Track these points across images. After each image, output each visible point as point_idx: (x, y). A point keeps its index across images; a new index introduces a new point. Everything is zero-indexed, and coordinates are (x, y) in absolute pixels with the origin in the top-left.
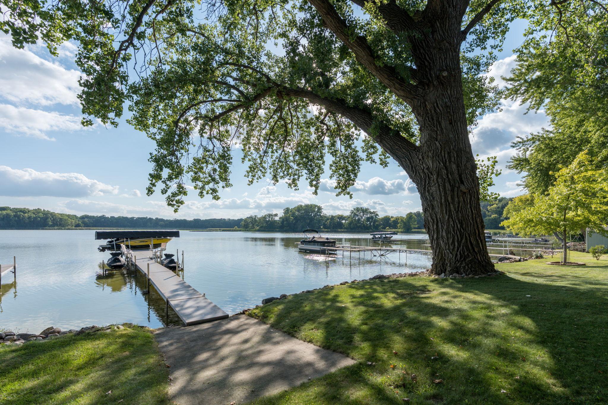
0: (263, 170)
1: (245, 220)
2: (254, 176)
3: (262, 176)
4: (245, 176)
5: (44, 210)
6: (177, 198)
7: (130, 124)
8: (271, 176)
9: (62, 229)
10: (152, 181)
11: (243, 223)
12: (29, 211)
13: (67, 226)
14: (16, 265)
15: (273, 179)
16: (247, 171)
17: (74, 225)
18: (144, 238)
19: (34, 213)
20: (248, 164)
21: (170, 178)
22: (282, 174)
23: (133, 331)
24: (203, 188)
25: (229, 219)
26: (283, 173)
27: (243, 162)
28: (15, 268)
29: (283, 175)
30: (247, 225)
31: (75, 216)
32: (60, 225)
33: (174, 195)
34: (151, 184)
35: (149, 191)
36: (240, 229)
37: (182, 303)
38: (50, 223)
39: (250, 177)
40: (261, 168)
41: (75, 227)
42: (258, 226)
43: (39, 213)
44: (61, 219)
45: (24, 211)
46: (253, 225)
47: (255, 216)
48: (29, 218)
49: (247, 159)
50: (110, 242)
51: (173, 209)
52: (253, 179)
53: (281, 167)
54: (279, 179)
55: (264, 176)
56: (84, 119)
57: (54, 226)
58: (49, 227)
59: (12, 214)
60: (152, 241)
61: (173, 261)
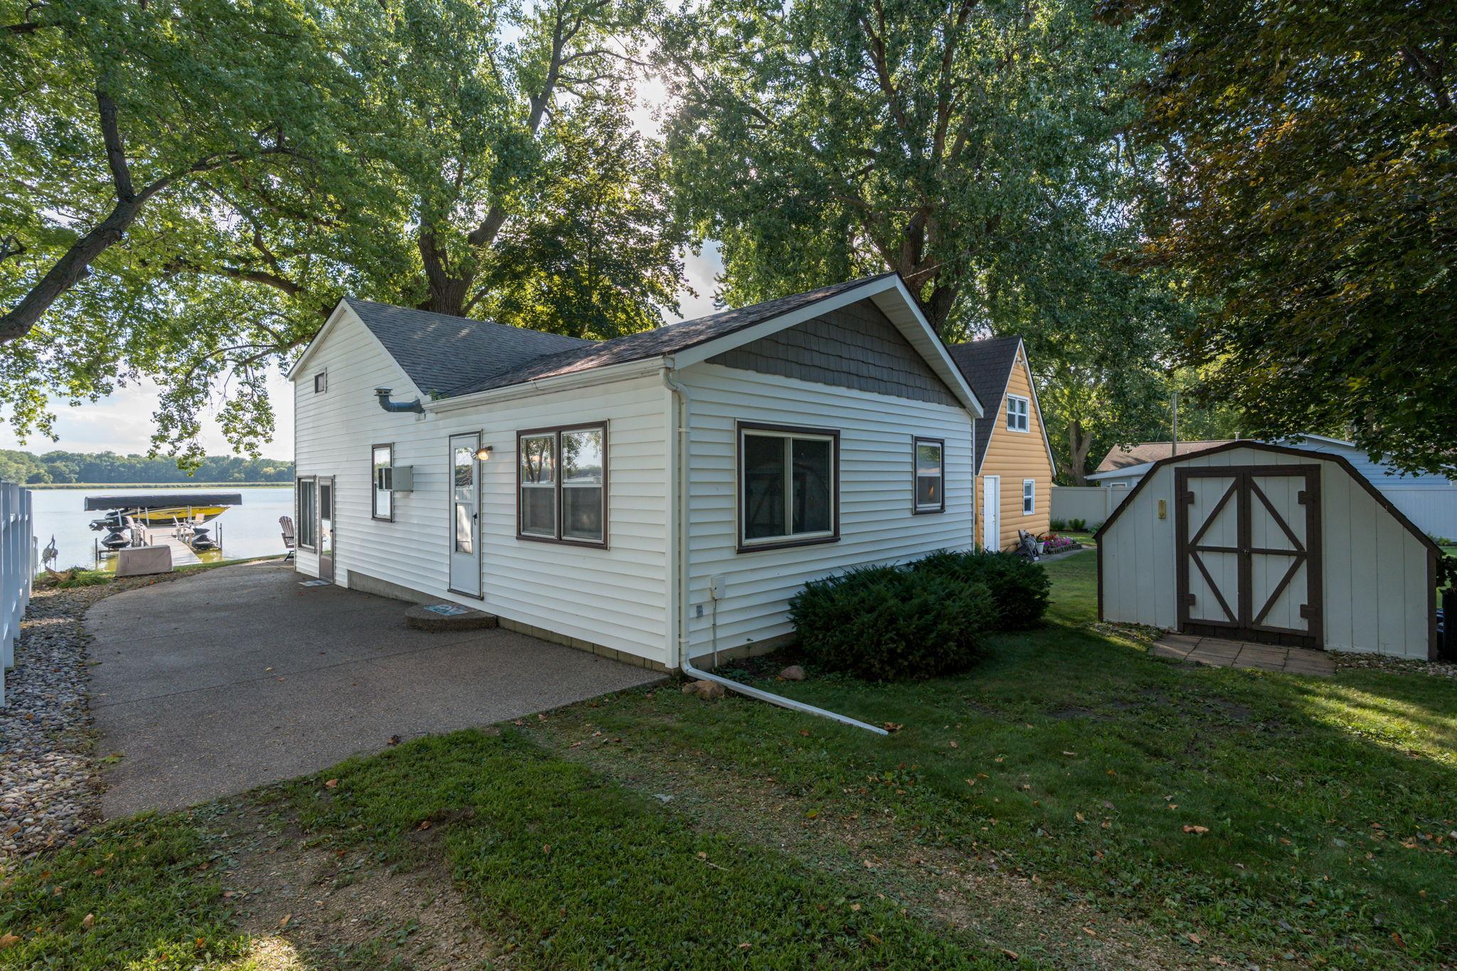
17: (25, 478)
18: (172, 506)
21: (180, 439)
24: (238, 442)
31: (29, 454)
50: (111, 514)
60: (189, 511)
61: (203, 538)
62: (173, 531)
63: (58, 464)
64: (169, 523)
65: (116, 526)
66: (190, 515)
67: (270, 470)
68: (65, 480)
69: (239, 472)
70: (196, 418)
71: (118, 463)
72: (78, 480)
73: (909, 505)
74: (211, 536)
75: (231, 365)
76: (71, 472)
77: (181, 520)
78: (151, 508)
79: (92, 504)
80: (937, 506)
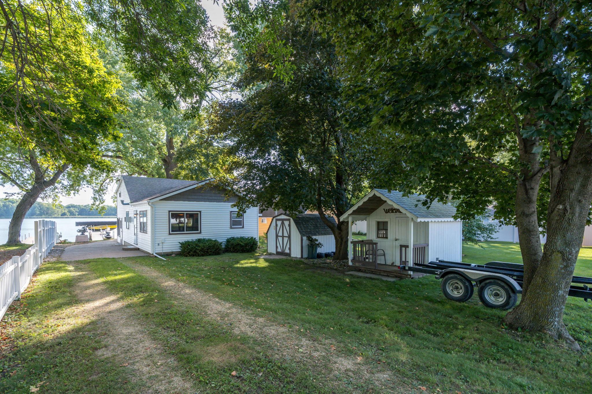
50: (83, 227)
61: (108, 235)
62: (99, 233)
63: (71, 209)
64: (99, 230)
65: (83, 231)
66: (106, 228)
68: (74, 215)
70: (104, 198)
72: (78, 215)
73: (229, 226)
74: (111, 235)
75: (115, 181)
76: (76, 212)
77: (103, 229)
78: (95, 225)
79: (78, 224)
80: (241, 226)
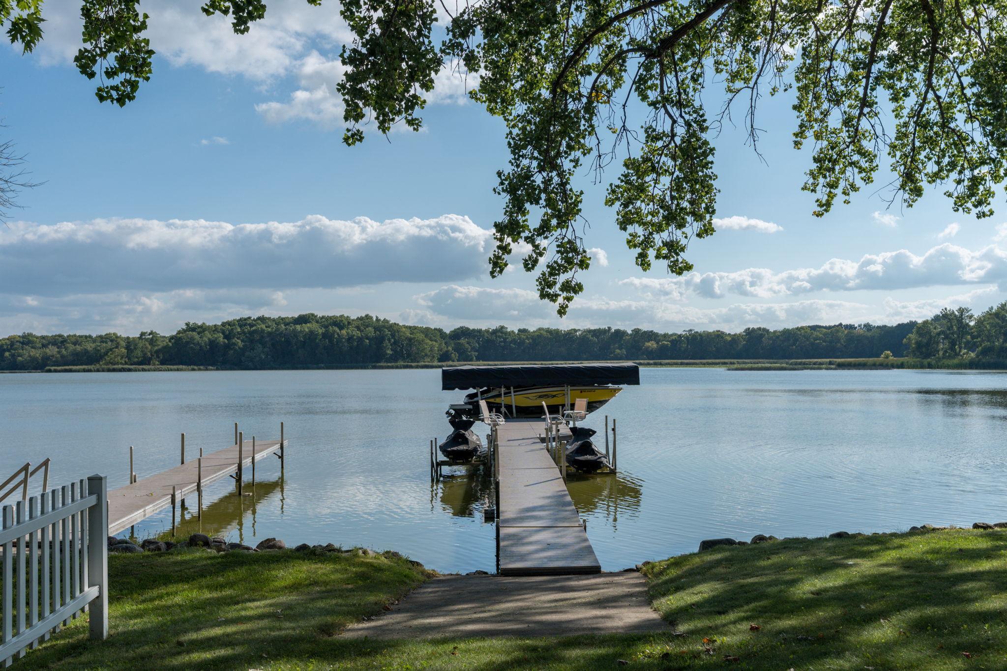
0: (864, 163)
1: (922, 329)
2: (833, 185)
3: (859, 183)
4: (804, 188)
5: (378, 320)
6: (562, 278)
7: (477, 99)
8: (896, 179)
9: (411, 367)
10: (501, 240)
11: (913, 336)
12: (349, 323)
13: (423, 357)
14: (285, 443)
15: (903, 187)
16: (812, 174)
17: (437, 356)
18: (549, 385)
19: (358, 328)
20: (812, 146)
21: (544, 228)
22: (932, 167)
23: (389, 563)
25: (868, 327)
26: (938, 163)
27: (797, 144)
28: (282, 448)
29: (936, 168)
30: (928, 344)
31: (440, 331)
32: (409, 355)
33: (554, 270)
34: (499, 247)
35: (495, 264)
36: (900, 360)
37: (524, 534)
38: (389, 352)
39: (819, 188)
40: (856, 158)
41: (440, 360)
42: (971, 347)
43: (368, 326)
44: (410, 340)
45: (339, 323)
46: (953, 344)
47: (961, 310)
48: (350, 339)
49: (810, 134)
50: (470, 396)
51: (556, 306)
52: (831, 196)
53: (930, 142)
54: (924, 184)
55: (868, 180)
56: (348, 130)
57: (396, 361)
58: (387, 361)
59: (320, 331)
60: (568, 394)
61: (587, 448)
64: (535, 413)
66: (568, 402)
67: (652, 345)
69: (620, 348)
71: (510, 339)
74: (598, 443)
77: (553, 410)
